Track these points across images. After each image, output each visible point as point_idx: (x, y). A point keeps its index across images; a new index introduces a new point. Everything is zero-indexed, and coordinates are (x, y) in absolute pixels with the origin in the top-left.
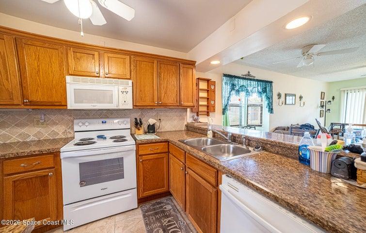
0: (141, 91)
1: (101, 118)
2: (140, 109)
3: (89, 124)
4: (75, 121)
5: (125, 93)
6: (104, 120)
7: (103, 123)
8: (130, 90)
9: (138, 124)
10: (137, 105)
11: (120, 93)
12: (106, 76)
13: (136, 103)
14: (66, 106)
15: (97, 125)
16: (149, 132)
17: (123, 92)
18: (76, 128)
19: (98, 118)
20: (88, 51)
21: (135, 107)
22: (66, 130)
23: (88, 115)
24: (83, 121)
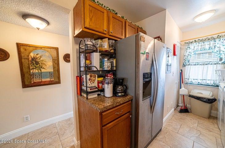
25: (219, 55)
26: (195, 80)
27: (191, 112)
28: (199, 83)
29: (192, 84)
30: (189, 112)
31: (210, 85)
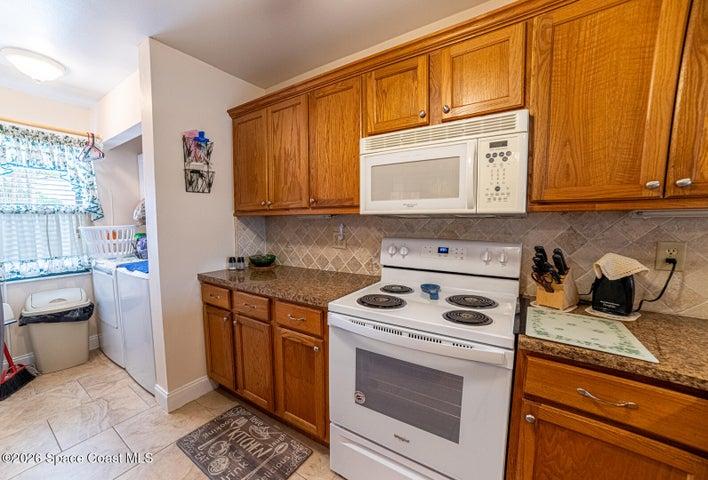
0: (567, 142)
1: (439, 239)
2: (564, 213)
3: (410, 251)
4: (385, 243)
5: (498, 159)
6: (444, 244)
7: (439, 252)
8: (518, 145)
9: (546, 269)
10: (547, 198)
11: (483, 161)
12: (446, 116)
13: (540, 192)
14: (358, 207)
15: (424, 256)
16: (598, 306)
17: (491, 158)
18: (385, 259)
19: (432, 239)
20: (402, 64)
21: (537, 207)
22: (371, 260)
23: (411, 228)
24: (398, 242)
25: (77, 190)
26: (30, 265)
27: (41, 373)
28: (41, 270)
29: (20, 279)
30: (34, 377)
31: (72, 272)
